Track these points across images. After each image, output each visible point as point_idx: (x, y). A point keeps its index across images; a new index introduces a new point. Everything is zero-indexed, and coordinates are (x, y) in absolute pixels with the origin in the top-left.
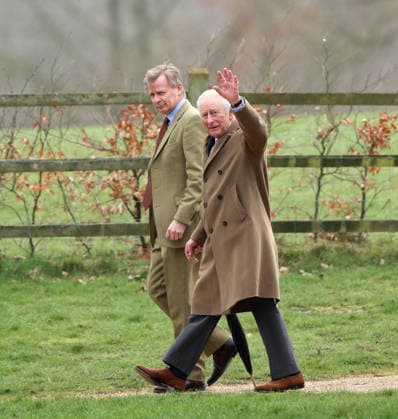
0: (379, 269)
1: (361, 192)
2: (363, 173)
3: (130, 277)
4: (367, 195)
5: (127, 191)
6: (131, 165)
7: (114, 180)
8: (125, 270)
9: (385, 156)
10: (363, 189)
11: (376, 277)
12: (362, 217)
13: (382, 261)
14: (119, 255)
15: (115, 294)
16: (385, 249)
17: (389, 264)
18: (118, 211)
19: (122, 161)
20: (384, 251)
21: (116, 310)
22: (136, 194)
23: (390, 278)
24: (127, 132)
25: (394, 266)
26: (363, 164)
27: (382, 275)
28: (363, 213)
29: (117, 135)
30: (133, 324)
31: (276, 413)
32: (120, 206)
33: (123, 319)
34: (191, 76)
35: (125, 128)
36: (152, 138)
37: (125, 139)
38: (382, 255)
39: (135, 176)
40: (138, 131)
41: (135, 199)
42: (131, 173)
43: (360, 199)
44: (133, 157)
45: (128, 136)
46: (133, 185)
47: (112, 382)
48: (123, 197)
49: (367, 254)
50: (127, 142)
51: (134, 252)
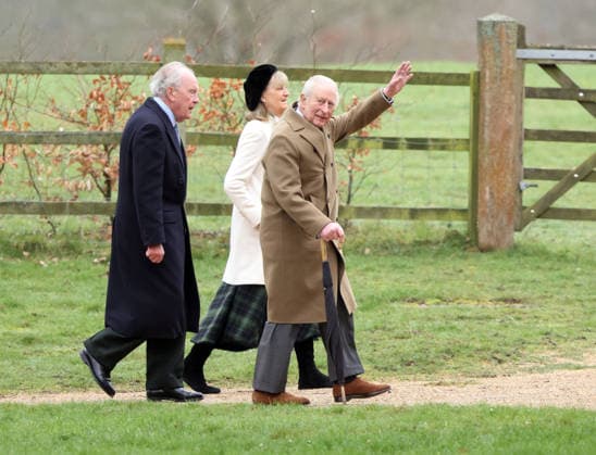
0: (363, 258)
1: (347, 174)
2: (351, 154)
3: (96, 260)
4: (354, 178)
5: (96, 166)
6: (100, 139)
7: (83, 154)
8: (91, 252)
9: (373, 138)
10: (350, 171)
11: (359, 268)
12: (348, 202)
13: (367, 251)
14: (86, 235)
15: (77, 279)
16: (371, 237)
17: (374, 253)
18: (86, 188)
19: (90, 135)
20: (370, 240)
21: (74, 298)
22: (106, 169)
23: (373, 270)
24: (99, 103)
25: (379, 256)
26: (349, 145)
27: (365, 266)
28: (350, 197)
29: (87, 106)
30: (90, 314)
31: (211, 431)
32: (89, 183)
33: (82, 308)
34: (166, 45)
35: (97, 99)
36: (125, 110)
37: (96, 110)
38: (367, 243)
39: (106, 149)
40: (110, 102)
41: (106, 175)
42: (102, 147)
43: (347, 182)
44: (105, 130)
45: (99, 107)
46: (104, 160)
47: (58, 380)
48: (92, 173)
49: (351, 243)
50: (99, 114)
51: (102, 232)
